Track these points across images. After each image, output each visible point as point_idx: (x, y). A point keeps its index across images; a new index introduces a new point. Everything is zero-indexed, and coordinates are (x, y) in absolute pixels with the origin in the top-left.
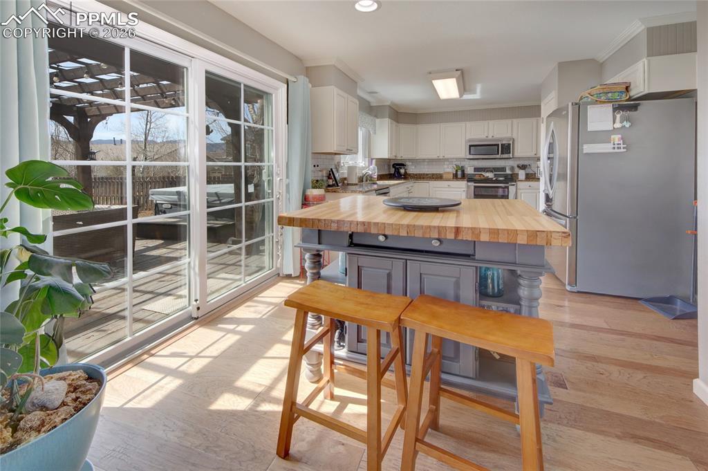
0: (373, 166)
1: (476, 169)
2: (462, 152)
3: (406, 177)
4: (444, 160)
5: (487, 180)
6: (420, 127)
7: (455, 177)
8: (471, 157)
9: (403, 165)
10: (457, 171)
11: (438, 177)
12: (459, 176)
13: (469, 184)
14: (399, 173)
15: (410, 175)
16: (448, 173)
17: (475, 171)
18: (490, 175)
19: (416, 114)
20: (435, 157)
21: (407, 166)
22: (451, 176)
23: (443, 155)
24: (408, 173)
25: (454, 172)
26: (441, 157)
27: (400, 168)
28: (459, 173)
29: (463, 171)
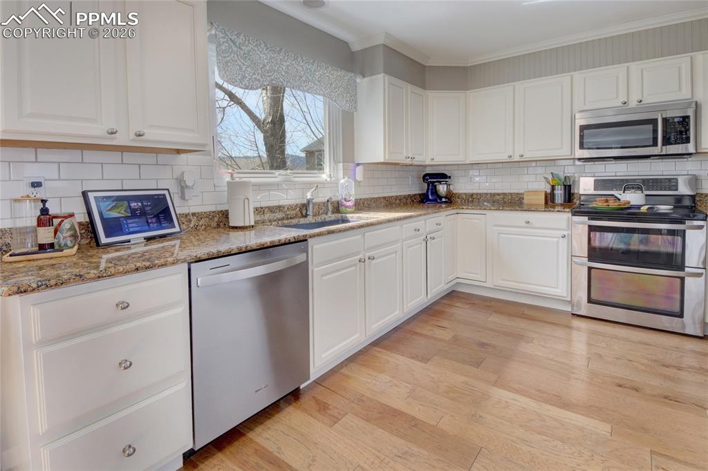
1: (600, 184)
3: (450, 200)
4: (521, 164)
5: (627, 213)
6: (472, 95)
7: (550, 200)
8: (586, 154)
10: (553, 188)
11: (513, 202)
12: (559, 198)
13: (577, 219)
14: (435, 192)
15: (459, 196)
16: (536, 192)
17: (596, 189)
18: (633, 198)
19: (465, 69)
20: (504, 157)
21: (450, 177)
22: (541, 199)
23: (521, 153)
24: (454, 192)
25: (548, 191)
26: (516, 158)
27: (436, 182)
28: (559, 192)
29: (567, 188)
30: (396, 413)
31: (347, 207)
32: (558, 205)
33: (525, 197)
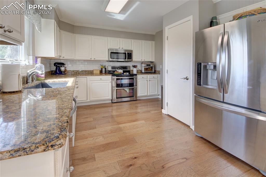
0: (39, 64)
2: (105, 56)
9: (63, 64)
10: (102, 69)
13: (113, 77)
14: (60, 70)
15: (69, 72)
16: (96, 70)
17: (112, 69)
18: (121, 71)
20: (89, 59)
21: (65, 64)
22: (99, 72)
23: (94, 58)
24: (67, 70)
25: (100, 70)
26: (93, 59)
27: (60, 66)
28: (104, 70)
29: (106, 69)
30: (108, 144)
31: (42, 77)
32: (103, 73)
33: (94, 71)
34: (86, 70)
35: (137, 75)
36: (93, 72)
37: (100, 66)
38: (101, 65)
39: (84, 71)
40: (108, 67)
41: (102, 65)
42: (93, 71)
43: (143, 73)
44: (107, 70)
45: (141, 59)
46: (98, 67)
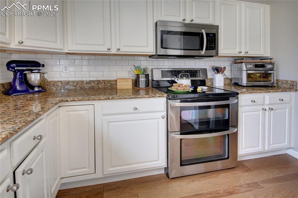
3: (44, 89)
9: (37, 65)
10: (138, 76)
12: (142, 85)
14: (24, 81)
17: (163, 77)
20: (103, 49)
21: (43, 66)
22: (129, 85)
23: (118, 47)
24: (49, 80)
25: (134, 78)
26: (114, 51)
27: (27, 70)
28: (142, 79)
29: (147, 76)
32: (142, 89)
33: (118, 84)
34: (99, 81)
35: (239, 96)
36: (116, 84)
37: (133, 68)
38: (136, 68)
39: (93, 81)
40: (152, 71)
41: (139, 66)
42: (116, 81)
43: (244, 86)
44: (150, 78)
45: (238, 50)
46: (129, 72)
